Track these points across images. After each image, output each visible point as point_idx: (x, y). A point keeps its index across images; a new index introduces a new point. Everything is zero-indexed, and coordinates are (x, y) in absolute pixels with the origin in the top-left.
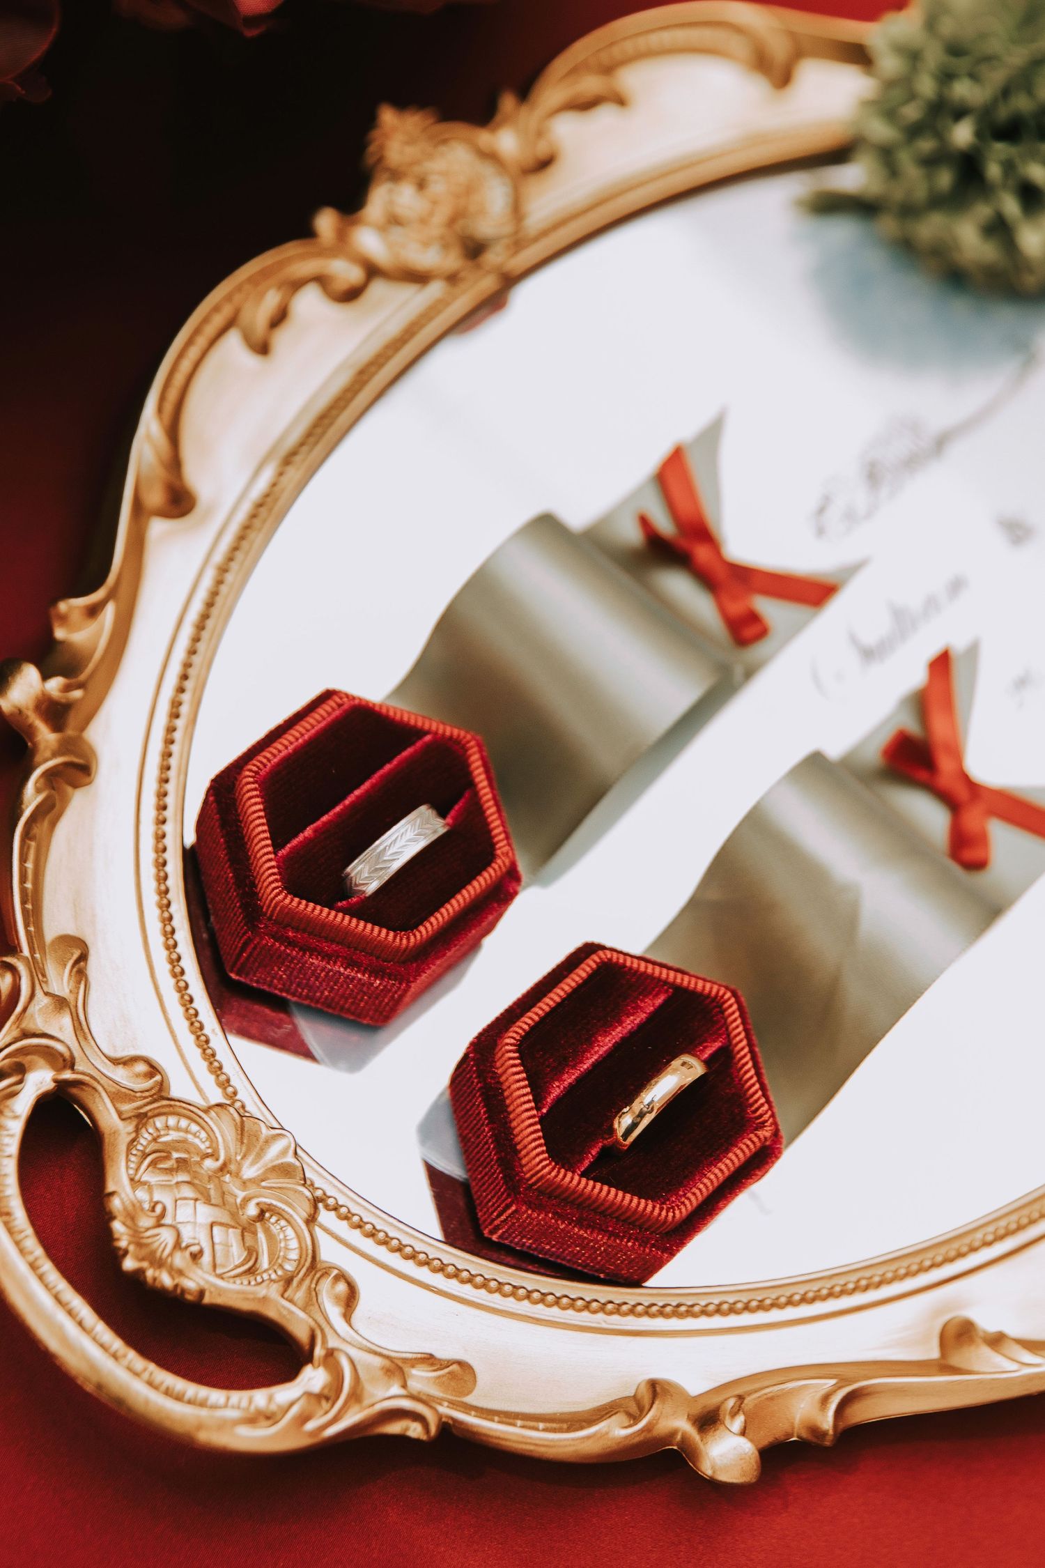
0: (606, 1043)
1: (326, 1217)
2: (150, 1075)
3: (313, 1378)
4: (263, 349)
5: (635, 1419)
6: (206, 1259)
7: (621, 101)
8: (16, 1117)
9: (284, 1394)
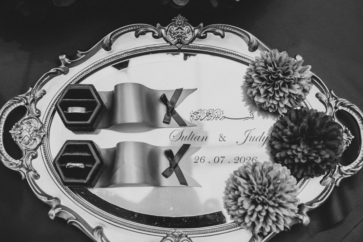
0: (78, 154)
1: (42, 146)
2: (37, 113)
3: (18, 162)
4: (137, 36)
5: (48, 199)
6: (22, 139)
7: (223, 37)
8: (17, 105)
9: (14, 161)
